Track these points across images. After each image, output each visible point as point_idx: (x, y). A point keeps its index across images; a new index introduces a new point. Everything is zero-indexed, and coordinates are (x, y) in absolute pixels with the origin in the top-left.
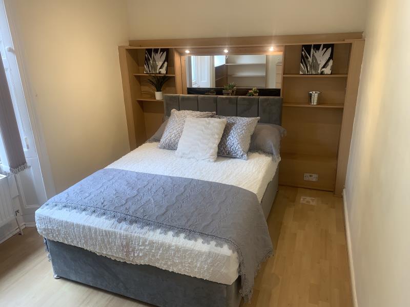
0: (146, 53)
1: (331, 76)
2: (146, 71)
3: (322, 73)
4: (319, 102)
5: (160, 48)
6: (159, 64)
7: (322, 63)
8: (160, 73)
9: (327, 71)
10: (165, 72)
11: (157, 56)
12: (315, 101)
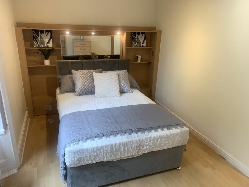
0: (33, 33)
1: (146, 47)
2: (35, 45)
3: (143, 46)
4: (141, 61)
5: (45, 29)
6: (46, 40)
7: (142, 41)
8: (47, 47)
9: (145, 45)
10: (51, 46)
11: (44, 35)
12: (140, 60)
